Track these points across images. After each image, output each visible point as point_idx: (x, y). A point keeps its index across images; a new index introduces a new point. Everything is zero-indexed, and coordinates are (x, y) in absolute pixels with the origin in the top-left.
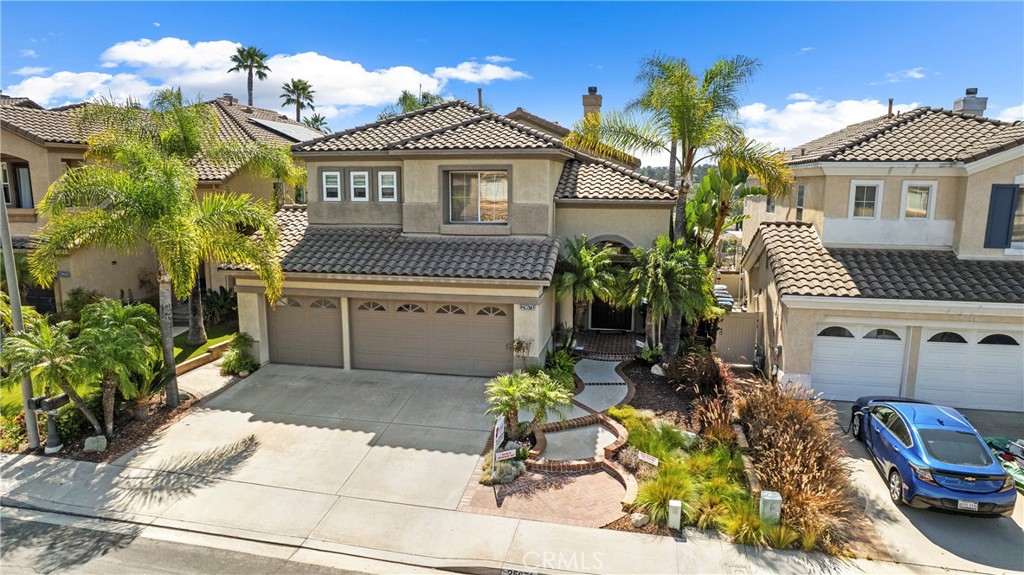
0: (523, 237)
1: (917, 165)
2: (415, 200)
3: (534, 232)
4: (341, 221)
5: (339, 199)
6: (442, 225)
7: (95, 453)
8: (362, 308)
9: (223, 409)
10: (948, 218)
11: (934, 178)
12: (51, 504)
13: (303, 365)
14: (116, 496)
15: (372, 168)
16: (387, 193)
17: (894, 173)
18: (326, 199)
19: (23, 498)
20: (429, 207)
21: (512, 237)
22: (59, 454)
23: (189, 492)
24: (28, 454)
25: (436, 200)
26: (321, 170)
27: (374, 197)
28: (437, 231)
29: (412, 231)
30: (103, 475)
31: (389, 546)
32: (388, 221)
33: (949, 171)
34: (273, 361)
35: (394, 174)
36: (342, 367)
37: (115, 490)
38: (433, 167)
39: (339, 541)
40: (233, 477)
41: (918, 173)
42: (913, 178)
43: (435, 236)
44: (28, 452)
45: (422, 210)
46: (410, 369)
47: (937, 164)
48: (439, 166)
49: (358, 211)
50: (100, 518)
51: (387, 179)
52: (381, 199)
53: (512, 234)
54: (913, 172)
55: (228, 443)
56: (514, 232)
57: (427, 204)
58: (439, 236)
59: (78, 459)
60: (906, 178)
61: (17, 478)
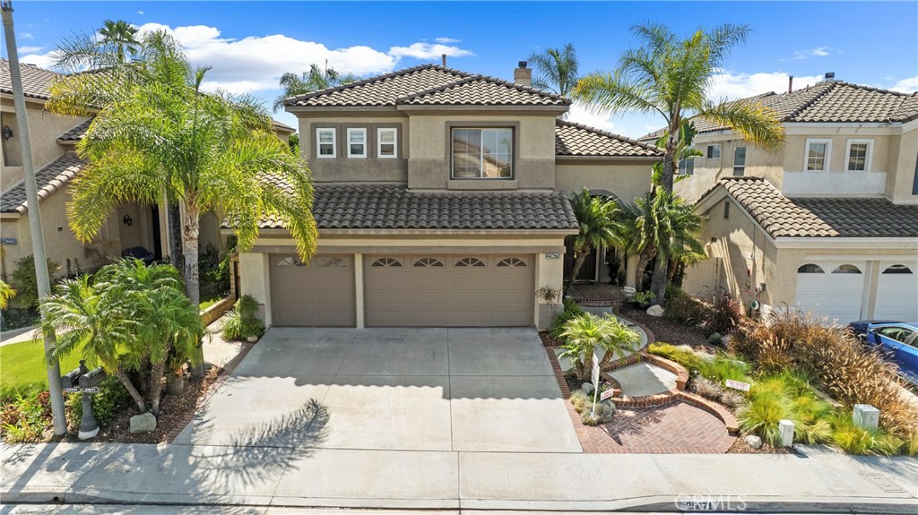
0: (531, 191)
1: (861, 126)
2: (421, 156)
3: (541, 186)
4: (337, 178)
5: (334, 156)
6: (449, 181)
7: (145, 433)
8: (376, 264)
9: (259, 376)
10: (881, 171)
11: (871, 137)
12: (132, 496)
13: (310, 327)
14: (205, 478)
15: (371, 124)
16: (387, 149)
17: (842, 132)
18: (319, 155)
19: (92, 491)
20: (435, 163)
21: (520, 191)
22: (99, 438)
23: (288, 465)
24: (58, 441)
25: (442, 156)
26: (314, 126)
27: (372, 152)
28: (444, 186)
29: (417, 186)
30: (171, 456)
31: (549, 496)
32: (391, 178)
33: (884, 131)
34: (275, 325)
35: (395, 130)
36: (355, 326)
37: (198, 471)
38: (440, 123)
39: (493, 497)
40: (325, 444)
41: (861, 132)
42: (854, 137)
43: (442, 191)
44: (56, 439)
45: (428, 167)
46: (428, 324)
47: (876, 125)
48: (447, 123)
49: (356, 168)
50: (204, 504)
51: (387, 136)
52: (380, 156)
53: (519, 189)
54: (856, 131)
55: (293, 410)
56: (521, 186)
57: (434, 161)
58: (445, 192)
59: (127, 441)
60: (849, 137)
61: (68, 469)
